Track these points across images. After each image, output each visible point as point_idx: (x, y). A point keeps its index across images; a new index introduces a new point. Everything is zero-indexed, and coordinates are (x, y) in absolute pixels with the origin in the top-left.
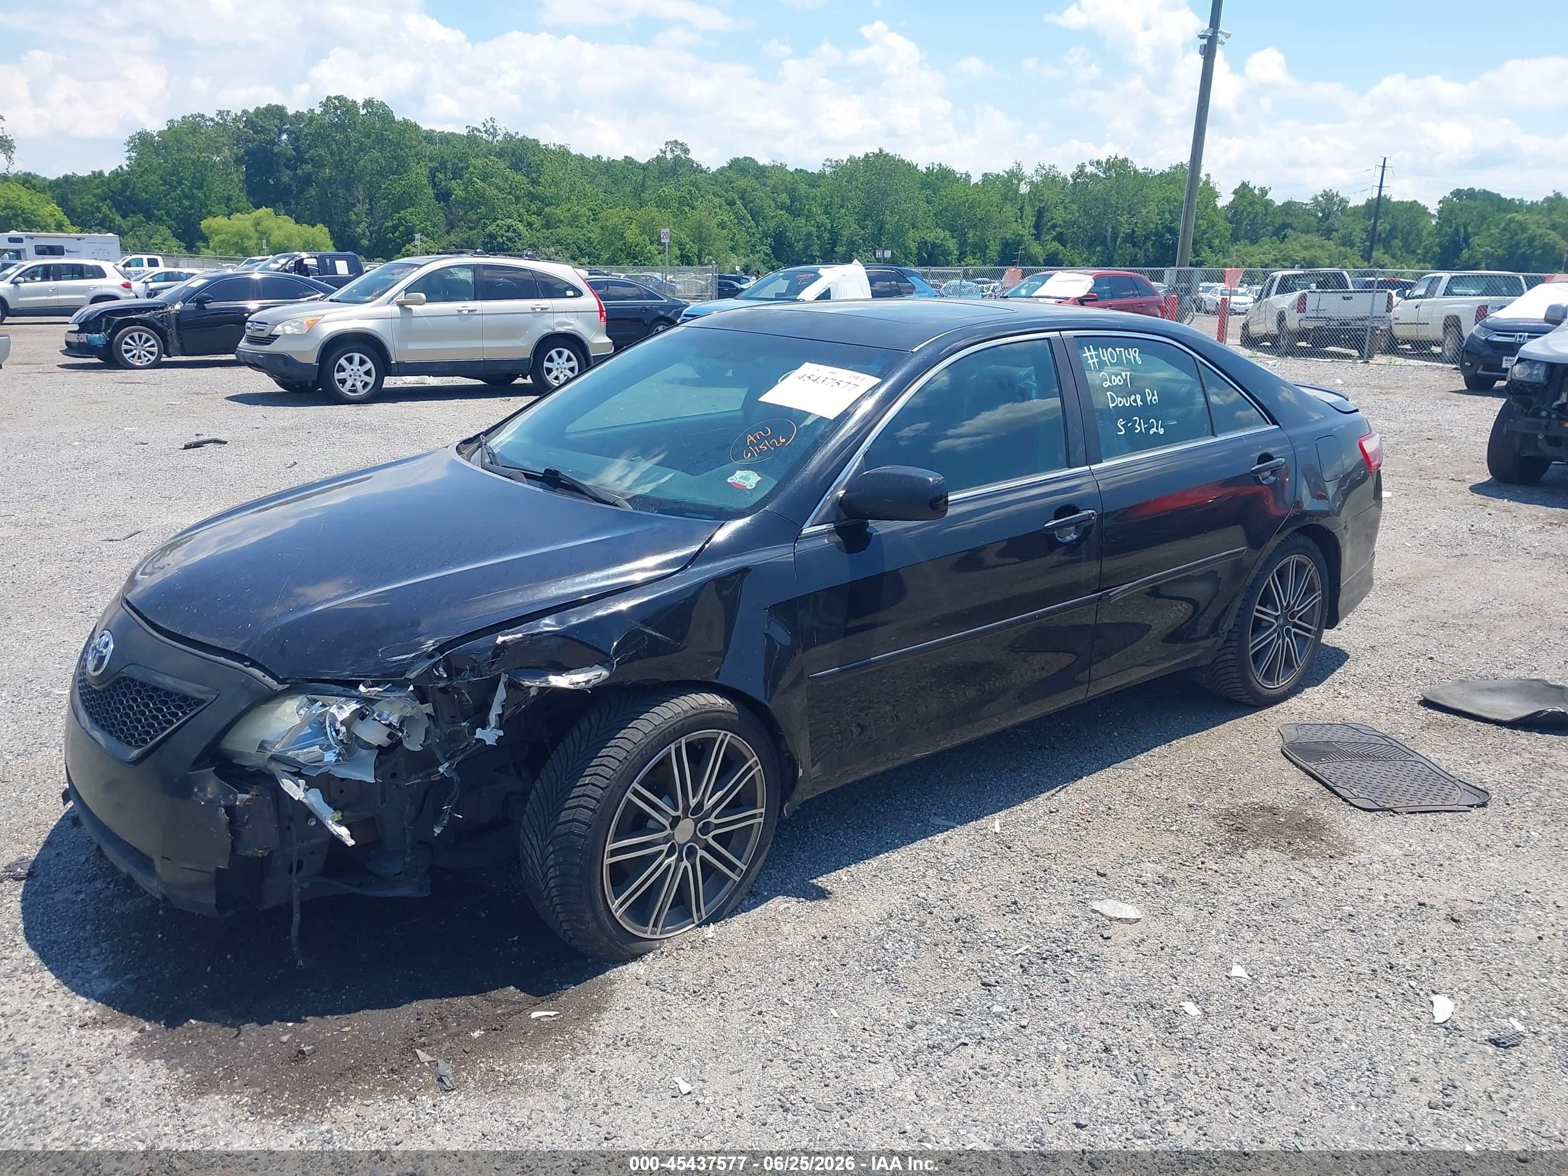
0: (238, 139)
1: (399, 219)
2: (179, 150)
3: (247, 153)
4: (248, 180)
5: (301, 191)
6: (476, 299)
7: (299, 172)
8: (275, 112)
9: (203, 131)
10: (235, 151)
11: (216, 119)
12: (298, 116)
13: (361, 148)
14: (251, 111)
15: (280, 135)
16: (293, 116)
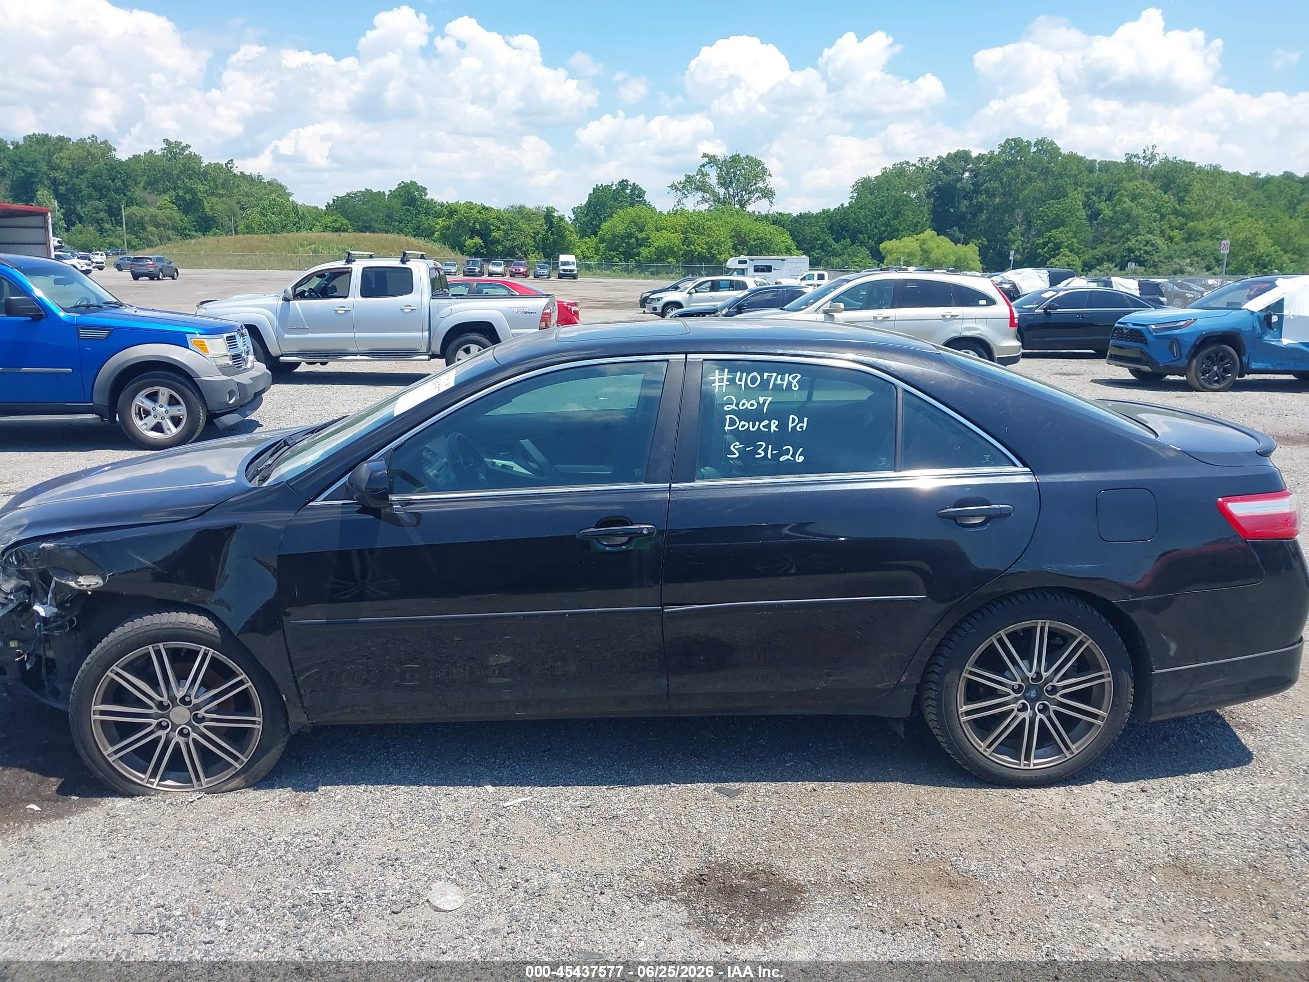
0: (932, 178)
1: (1049, 238)
2: (888, 190)
3: (936, 189)
4: (934, 211)
5: (974, 216)
6: (892, 307)
7: (975, 201)
8: (963, 156)
9: (906, 174)
10: (928, 188)
11: (918, 165)
12: (980, 158)
13: (1030, 179)
14: (944, 156)
15: (963, 174)
16: (975, 158)
